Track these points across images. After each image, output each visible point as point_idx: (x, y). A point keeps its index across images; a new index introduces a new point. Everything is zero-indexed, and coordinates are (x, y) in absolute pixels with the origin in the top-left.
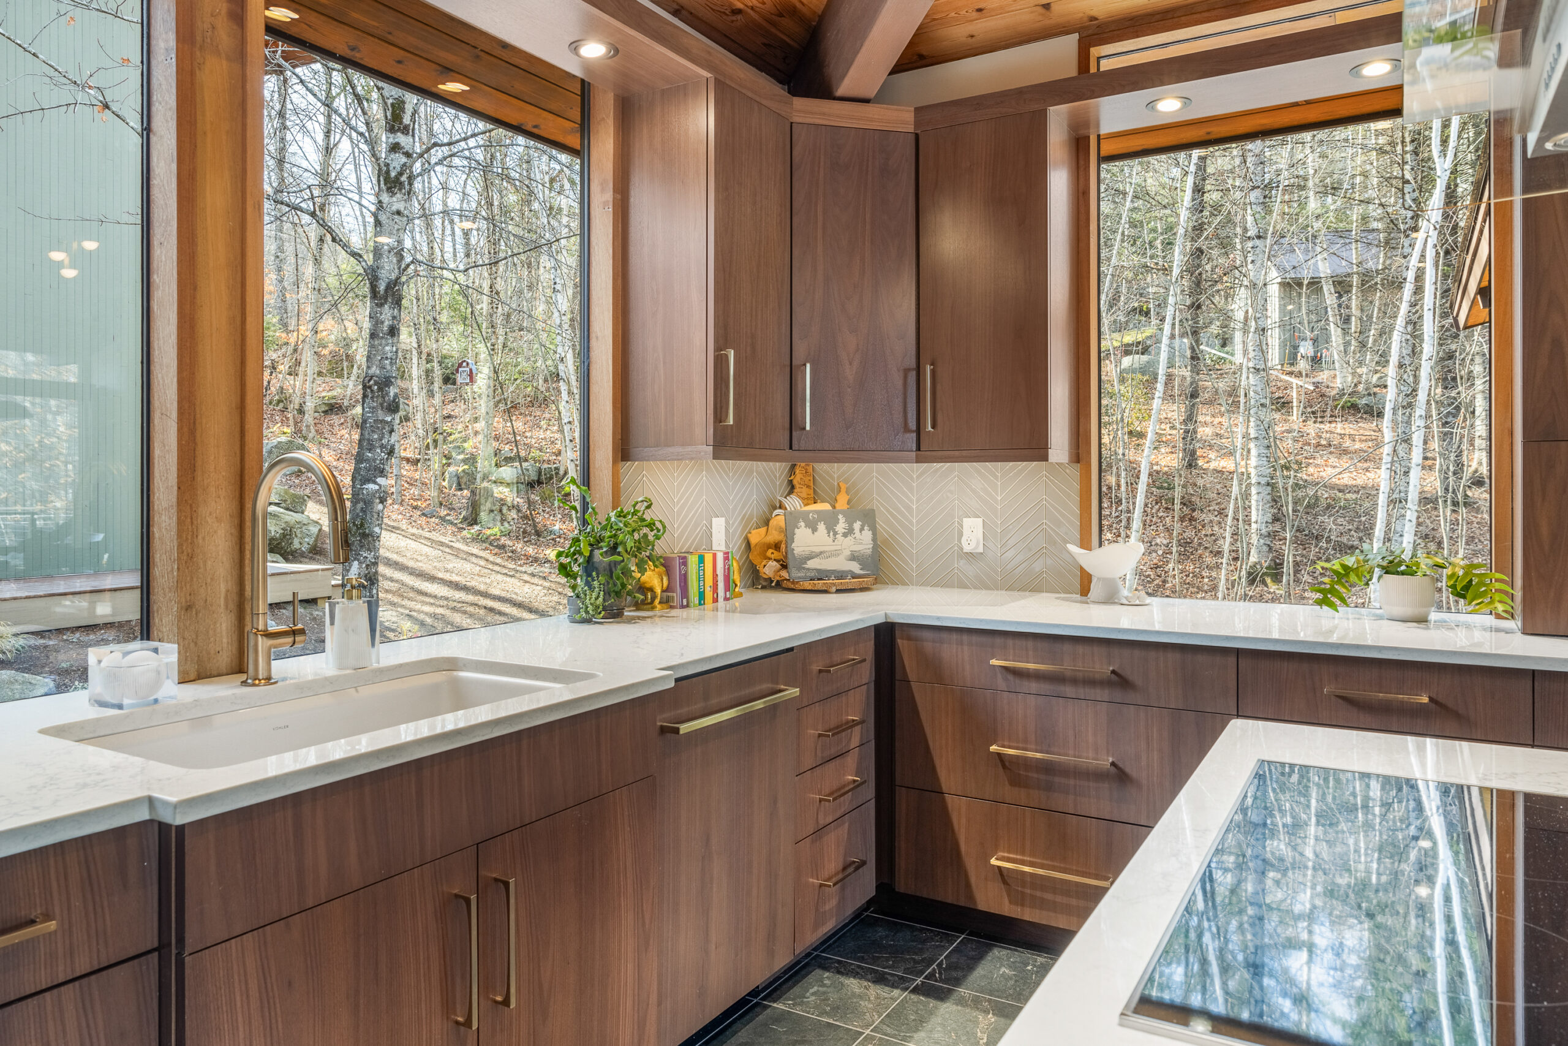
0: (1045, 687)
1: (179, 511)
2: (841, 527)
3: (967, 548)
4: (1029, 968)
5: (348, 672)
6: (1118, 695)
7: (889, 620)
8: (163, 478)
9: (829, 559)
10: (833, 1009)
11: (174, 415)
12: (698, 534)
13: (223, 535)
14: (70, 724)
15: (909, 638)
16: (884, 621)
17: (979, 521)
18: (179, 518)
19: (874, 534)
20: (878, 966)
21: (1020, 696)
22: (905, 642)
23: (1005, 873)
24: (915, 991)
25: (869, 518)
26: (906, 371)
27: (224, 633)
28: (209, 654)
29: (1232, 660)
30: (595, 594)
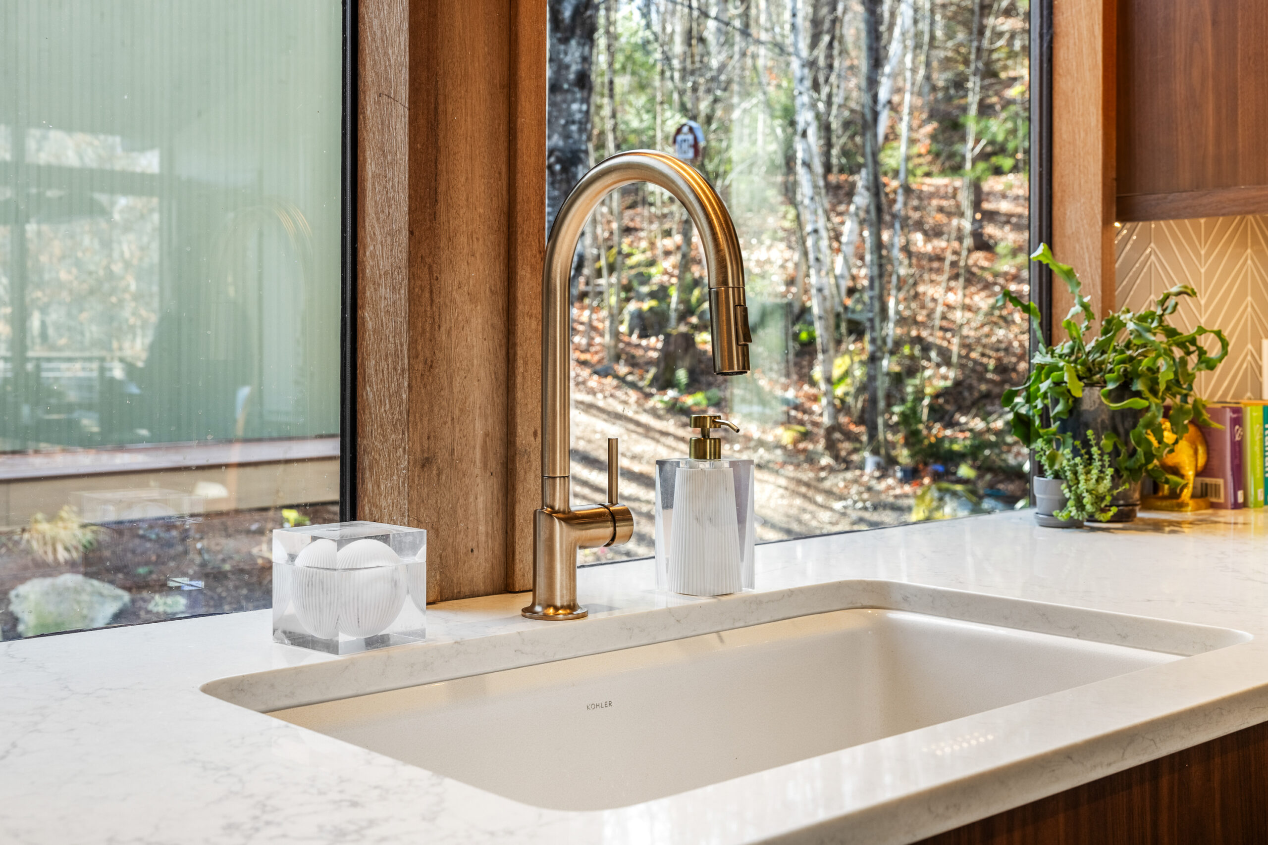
1: (412, 277)
5: (704, 600)
8: (382, 216)
11: (403, 93)
13: (480, 328)
14: (252, 676)
18: (410, 291)
27: (481, 515)
28: (456, 552)
30: (1095, 473)
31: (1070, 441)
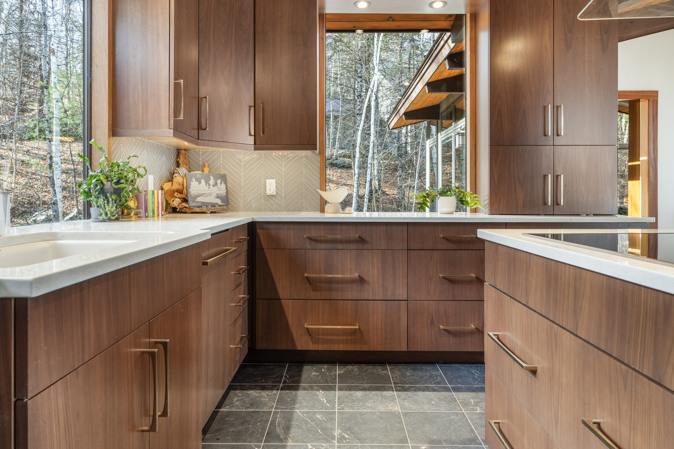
0: (328, 246)
2: (212, 182)
3: (268, 192)
4: (323, 370)
6: (360, 246)
7: (254, 221)
9: (207, 197)
10: (250, 405)
12: (142, 183)
15: (263, 229)
16: (252, 221)
17: (274, 181)
19: (227, 186)
20: (259, 383)
21: (317, 251)
22: (261, 231)
23: (310, 331)
24: (282, 389)
25: (224, 178)
26: (250, 107)
29: (405, 228)
30: (111, 205)
31: (102, 197)
